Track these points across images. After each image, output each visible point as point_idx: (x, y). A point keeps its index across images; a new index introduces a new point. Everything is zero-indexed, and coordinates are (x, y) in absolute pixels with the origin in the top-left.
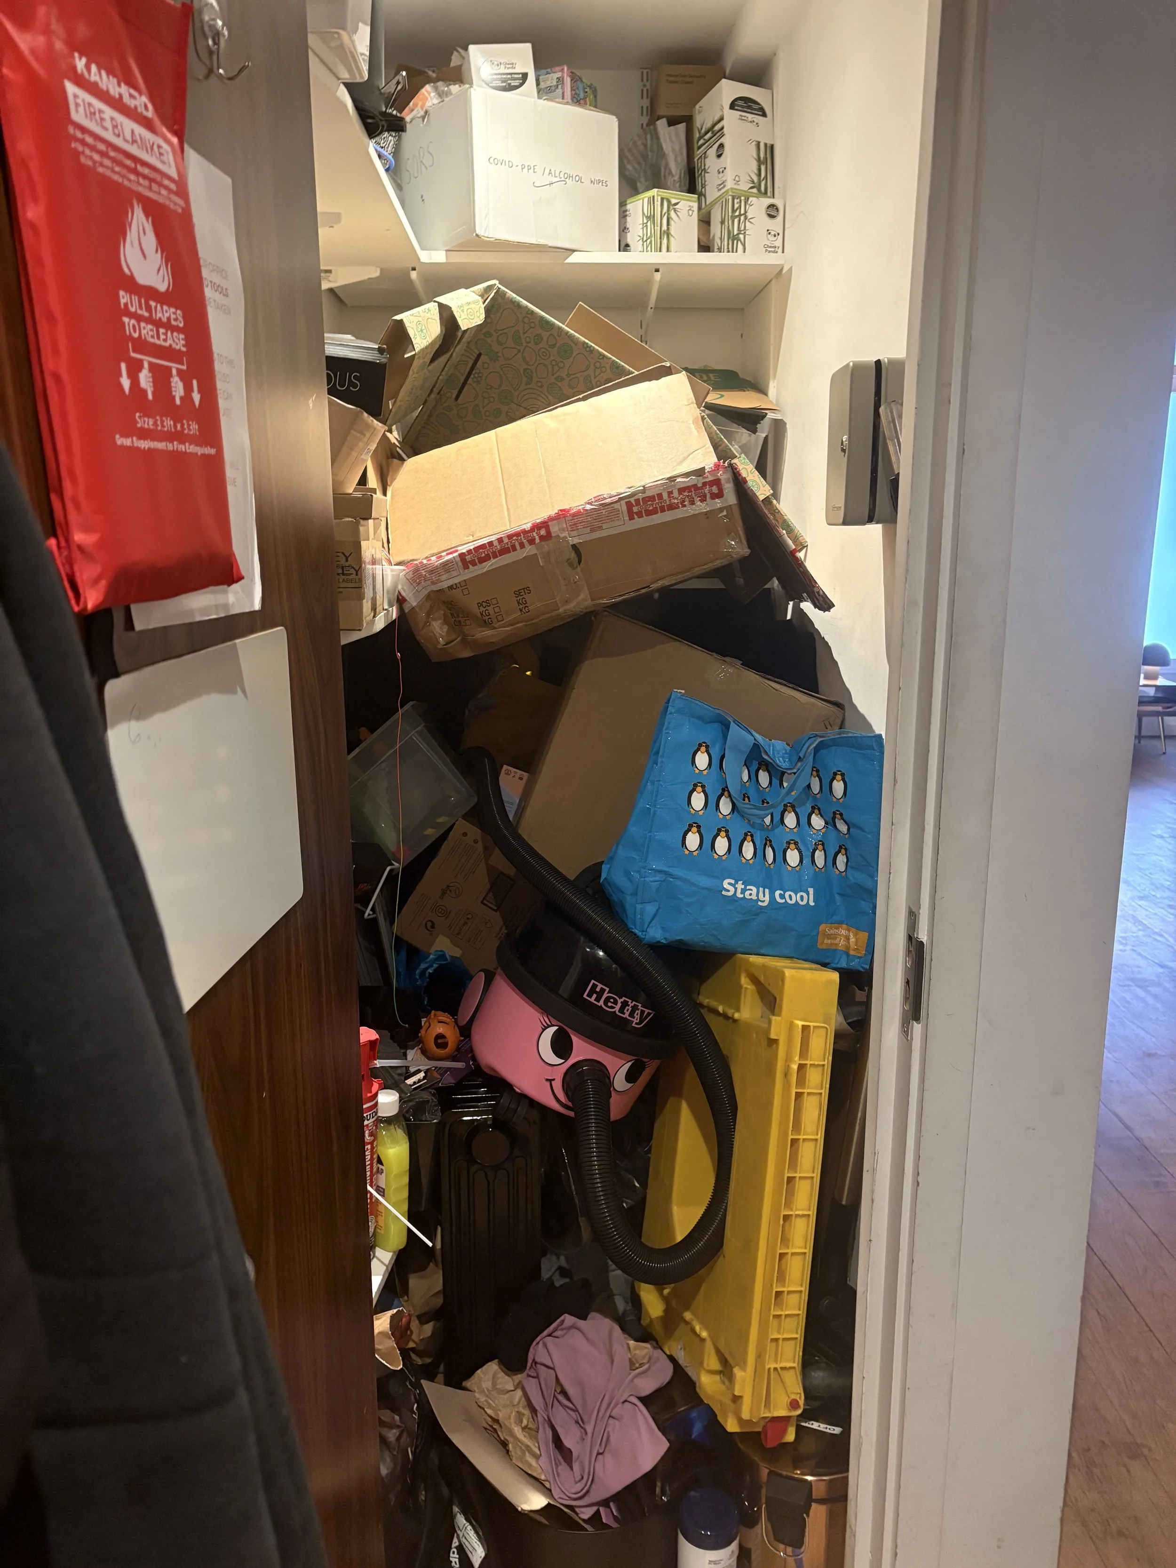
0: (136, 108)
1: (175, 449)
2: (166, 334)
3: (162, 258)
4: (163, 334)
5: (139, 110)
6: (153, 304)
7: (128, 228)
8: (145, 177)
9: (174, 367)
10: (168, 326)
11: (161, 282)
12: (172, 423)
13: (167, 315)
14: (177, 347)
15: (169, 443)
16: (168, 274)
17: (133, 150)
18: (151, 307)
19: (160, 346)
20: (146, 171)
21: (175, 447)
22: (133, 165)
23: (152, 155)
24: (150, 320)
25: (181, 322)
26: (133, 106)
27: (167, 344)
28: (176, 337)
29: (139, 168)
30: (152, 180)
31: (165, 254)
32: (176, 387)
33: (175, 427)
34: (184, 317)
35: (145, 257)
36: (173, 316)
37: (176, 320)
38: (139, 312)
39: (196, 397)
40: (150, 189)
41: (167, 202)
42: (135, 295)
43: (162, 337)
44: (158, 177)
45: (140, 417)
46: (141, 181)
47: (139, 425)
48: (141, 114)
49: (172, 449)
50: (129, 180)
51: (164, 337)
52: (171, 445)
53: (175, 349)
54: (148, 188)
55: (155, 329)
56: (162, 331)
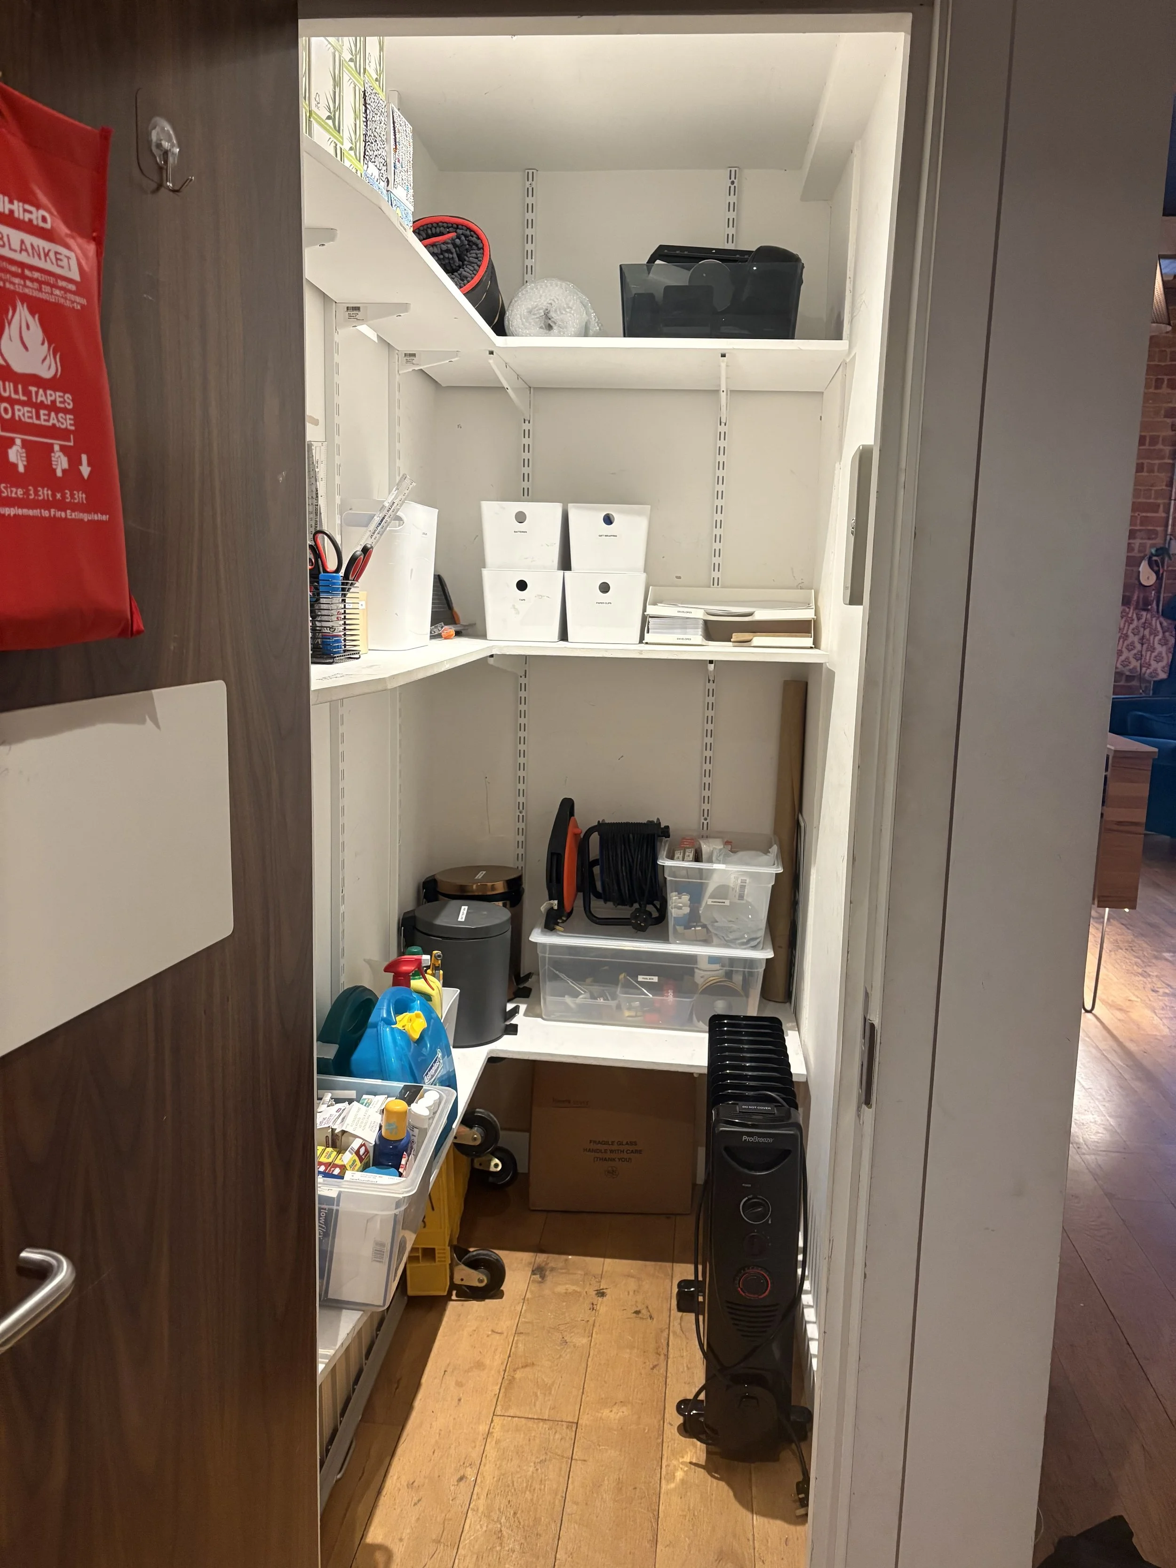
0: (31, 221)
1: (52, 515)
2: (49, 415)
3: (49, 349)
4: (44, 415)
5: (35, 222)
6: (33, 389)
7: (7, 324)
8: (32, 280)
9: (57, 445)
10: (53, 408)
11: (48, 370)
12: (50, 492)
13: (49, 398)
14: (63, 427)
15: (45, 510)
16: (56, 363)
17: (22, 258)
18: (30, 392)
19: (41, 426)
20: (36, 275)
21: (52, 513)
22: (20, 271)
23: (46, 260)
24: (29, 403)
25: (69, 404)
26: (26, 219)
27: (50, 424)
28: (62, 417)
29: (27, 272)
30: (41, 283)
31: (53, 346)
32: (57, 461)
33: (54, 495)
34: (73, 400)
35: (26, 348)
36: (58, 400)
37: (64, 402)
38: (14, 396)
39: (85, 470)
40: (40, 290)
41: (62, 301)
42: (9, 382)
43: (42, 417)
44: (52, 280)
45: (6, 488)
46: (28, 283)
47: (4, 495)
48: (37, 226)
49: (47, 515)
50: (14, 284)
51: (46, 418)
52: (47, 512)
53: (60, 428)
54: (37, 290)
55: (34, 411)
56: (42, 412)
